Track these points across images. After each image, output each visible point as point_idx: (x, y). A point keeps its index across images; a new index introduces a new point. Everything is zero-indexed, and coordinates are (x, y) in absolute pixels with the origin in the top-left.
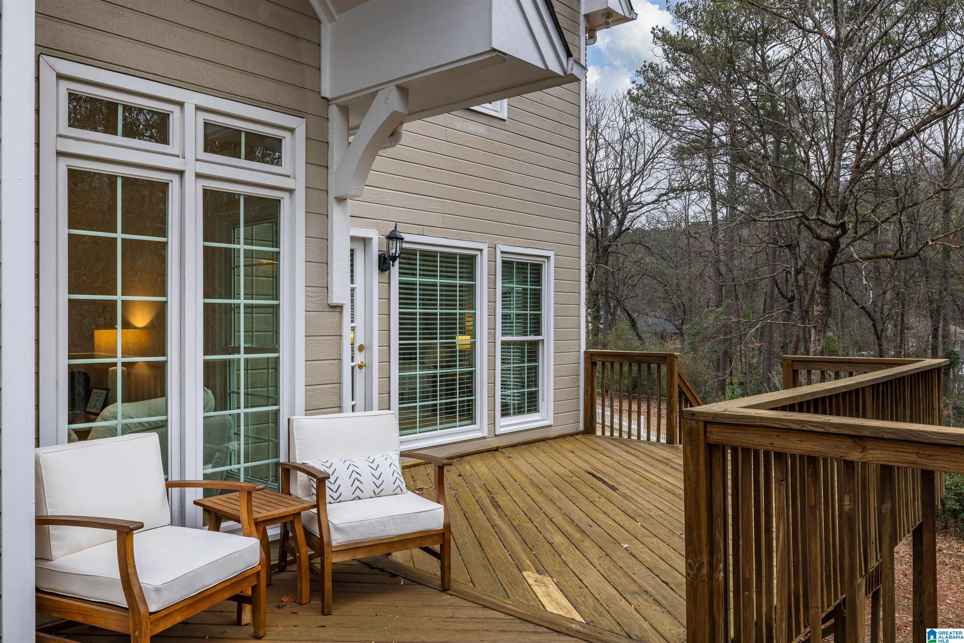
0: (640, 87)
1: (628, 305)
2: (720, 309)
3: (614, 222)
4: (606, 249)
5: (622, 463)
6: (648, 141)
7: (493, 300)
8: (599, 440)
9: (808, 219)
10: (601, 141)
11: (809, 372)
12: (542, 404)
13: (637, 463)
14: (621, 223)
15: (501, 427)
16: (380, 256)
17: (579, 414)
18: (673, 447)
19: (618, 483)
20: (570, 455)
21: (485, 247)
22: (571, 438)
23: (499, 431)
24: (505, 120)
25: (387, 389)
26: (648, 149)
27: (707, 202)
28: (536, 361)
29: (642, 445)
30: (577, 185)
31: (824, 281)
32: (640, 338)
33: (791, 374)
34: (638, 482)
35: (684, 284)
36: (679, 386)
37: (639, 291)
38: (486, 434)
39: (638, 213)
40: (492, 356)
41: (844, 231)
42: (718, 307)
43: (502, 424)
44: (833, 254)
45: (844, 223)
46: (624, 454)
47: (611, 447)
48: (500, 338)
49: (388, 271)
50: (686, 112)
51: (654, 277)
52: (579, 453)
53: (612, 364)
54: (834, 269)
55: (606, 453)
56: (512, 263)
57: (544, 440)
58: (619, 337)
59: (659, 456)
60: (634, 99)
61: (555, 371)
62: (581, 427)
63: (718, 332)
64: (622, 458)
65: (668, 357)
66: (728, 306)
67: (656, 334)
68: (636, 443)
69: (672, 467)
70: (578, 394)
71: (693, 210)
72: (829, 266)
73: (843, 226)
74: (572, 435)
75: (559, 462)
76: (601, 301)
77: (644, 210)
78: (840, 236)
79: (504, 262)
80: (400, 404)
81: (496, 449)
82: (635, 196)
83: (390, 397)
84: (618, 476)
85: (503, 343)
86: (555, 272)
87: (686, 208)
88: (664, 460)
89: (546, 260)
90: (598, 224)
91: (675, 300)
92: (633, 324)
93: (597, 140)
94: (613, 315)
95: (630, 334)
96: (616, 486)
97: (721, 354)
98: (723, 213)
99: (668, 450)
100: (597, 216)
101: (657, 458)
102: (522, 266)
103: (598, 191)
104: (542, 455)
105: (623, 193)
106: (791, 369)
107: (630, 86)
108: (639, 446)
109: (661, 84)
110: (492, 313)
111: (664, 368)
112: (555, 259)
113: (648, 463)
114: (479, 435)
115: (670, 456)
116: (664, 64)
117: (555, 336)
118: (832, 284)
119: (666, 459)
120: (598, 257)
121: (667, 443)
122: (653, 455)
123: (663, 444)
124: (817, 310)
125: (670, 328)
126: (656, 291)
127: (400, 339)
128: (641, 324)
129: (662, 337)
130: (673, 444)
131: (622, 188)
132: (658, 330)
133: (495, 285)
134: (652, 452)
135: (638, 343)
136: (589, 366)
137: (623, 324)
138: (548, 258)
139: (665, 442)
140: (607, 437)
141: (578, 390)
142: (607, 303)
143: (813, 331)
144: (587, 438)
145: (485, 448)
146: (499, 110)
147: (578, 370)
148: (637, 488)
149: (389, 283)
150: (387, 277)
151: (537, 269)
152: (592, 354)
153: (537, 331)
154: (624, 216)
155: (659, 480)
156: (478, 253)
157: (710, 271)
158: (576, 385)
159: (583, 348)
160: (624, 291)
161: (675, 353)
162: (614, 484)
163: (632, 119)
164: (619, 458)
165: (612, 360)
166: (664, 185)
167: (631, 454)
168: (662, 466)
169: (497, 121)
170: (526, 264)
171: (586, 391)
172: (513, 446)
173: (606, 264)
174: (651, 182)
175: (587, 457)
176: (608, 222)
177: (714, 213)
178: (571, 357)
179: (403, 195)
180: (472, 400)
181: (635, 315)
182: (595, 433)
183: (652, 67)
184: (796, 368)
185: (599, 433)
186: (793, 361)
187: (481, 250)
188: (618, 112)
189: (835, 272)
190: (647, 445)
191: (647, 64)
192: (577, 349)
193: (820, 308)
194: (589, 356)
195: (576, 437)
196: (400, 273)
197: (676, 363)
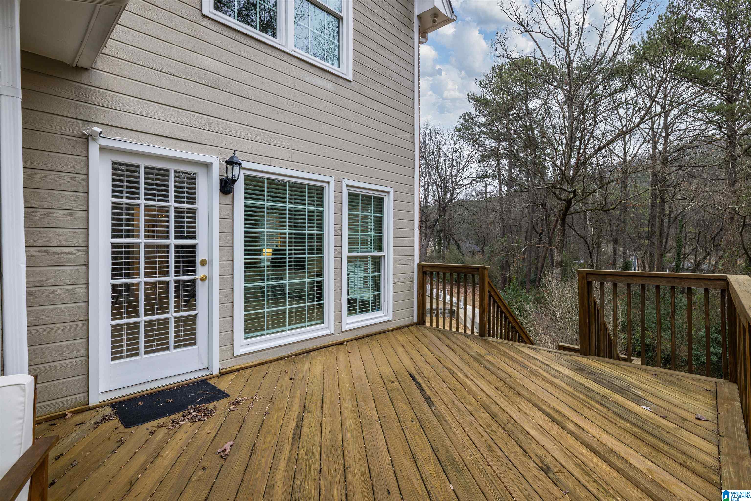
0: (462, 124)
1: (456, 237)
2: (504, 239)
3: (449, 195)
4: (444, 208)
5: (442, 361)
6: (466, 152)
7: (340, 223)
8: (427, 331)
9: (555, 188)
10: (442, 153)
11: (602, 284)
12: (384, 304)
13: (454, 361)
14: (452, 195)
15: (347, 324)
16: (221, 181)
17: (413, 310)
18: (484, 340)
19: (435, 392)
20: (400, 350)
21: (332, 180)
22: (406, 329)
23: (345, 327)
24: (351, 82)
25: (231, 299)
26: (466, 157)
27: (496, 183)
28: (379, 271)
29: (459, 337)
30: (412, 141)
31: (562, 223)
32: (462, 254)
33: (586, 285)
34: (453, 390)
35: (484, 226)
36: (489, 292)
37: (461, 230)
38: (333, 331)
39: (460, 190)
40: (339, 268)
41: (575, 195)
42: (502, 238)
43: (348, 322)
44: (568, 208)
45: (575, 190)
46: (444, 349)
47: (435, 339)
48: (346, 253)
49: (231, 194)
50: (486, 136)
51: (469, 223)
52: (408, 348)
53: (438, 274)
54: (567, 216)
55: (431, 348)
56: (357, 195)
57: (384, 332)
58: (451, 253)
59: (474, 351)
60: (458, 130)
61: (394, 279)
62: (415, 320)
63: (503, 251)
64: (442, 354)
65: (480, 269)
66: (508, 237)
67: (470, 252)
68: (455, 335)
69: (485, 367)
70: (413, 295)
71: (489, 189)
72: (565, 214)
73: (574, 192)
74: (407, 326)
75: (389, 358)
76: (442, 235)
77: (464, 187)
78: (572, 198)
79: (350, 194)
80: (245, 311)
81: (342, 343)
82: (459, 181)
83: (233, 306)
84: (436, 381)
85: (349, 257)
86: (394, 204)
87: (485, 187)
88: (478, 357)
89: (386, 194)
90: (441, 195)
91: (479, 234)
92: (459, 246)
93: (439, 152)
94: (448, 242)
95: (457, 252)
96: (433, 398)
97: (504, 263)
98: (505, 188)
99: (480, 344)
100: (440, 191)
101: (472, 353)
102: (367, 199)
103: (440, 178)
104: (377, 350)
105: (453, 179)
106: (586, 281)
107: (457, 124)
108: (458, 339)
109: (473, 123)
110: (339, 234)
111: (477, 277)
112: (394, 194)
113: (464, 361)
114: (327, 332)
115: (483, 352)
116: (473, 111)
117: (394, 252)
118: (566, 225)
119: (480, 355)
120: (440, 212)
121: (480, 335)
122: (468, 350)
123: (476, 337)
124: (558, 239)
125: (477, 249)
126: (470, 230)
127: (246, 255)
128: (462, 247)
129: (473, 253)
130: (484, 336)
131: (452, 177)
132: (471, 250)
133: (341, 212)
134: (468, 346)
135: (461, 256)
136: (421, 275)
137: (453, 246)
138: (388, 193)
139: (478, 334)
140: (434, 329)
141: (413, 293)
142: (445, 236)
143: (556, 250)
144: (419, 330)
145: (331, 343)
146: (345, 73)
147: (413, 278)
148: (453, 402)
149: (233, 205)
150: (231, 200)
151: (379, 202)
152: (424, 266)
153: (380, 249)
154: (454, 190)
155: (474, 388)
156: (326, 185)
157: (498, 220)
158: (411, 289)
159: (417, 261)
160: (454, 230)
161: (486, 266)
162: (431, 395)
163: (458, 141)
164: (440, 354)
165: (438, 270)
166: (474, 175)
167: (450, 348)
168: (476, 365)
169: (343, 81)
170: (370, 197)
171: (419, 293)
172: (357, 339)
173: (445, 216)
174: (467, 174)
175: (414, 353)
176: (445, 194)
177: (501, 188)
178: (408, 268)
179: (248, 129)
180: (321, 304)
181: (459, 243)
182: (425, 325)
183: (468, 114)
184: (590, 280)
185: (428, 324)
186: (587, 274)
187: (328, 183)
188: (450, 137)
189: (568, 219)
190: (464, 337)
191: (465, 112)
192: (412, 262)
193: (560, 238)
194: (421, 267)
195: (410, 328)
196: (245, 197)
197: (487, 273)
